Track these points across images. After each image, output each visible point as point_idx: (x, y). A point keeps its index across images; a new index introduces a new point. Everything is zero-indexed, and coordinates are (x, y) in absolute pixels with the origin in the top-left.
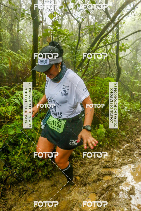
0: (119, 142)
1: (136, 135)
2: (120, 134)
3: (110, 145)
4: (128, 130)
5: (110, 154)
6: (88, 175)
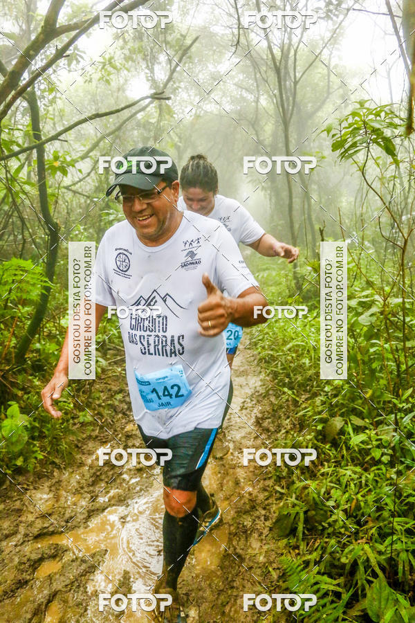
0: (77, 446)
1: (124, 414)
2: (76, 421)
3: (48, 463)
4: (100, 405)
5: (51, 490)
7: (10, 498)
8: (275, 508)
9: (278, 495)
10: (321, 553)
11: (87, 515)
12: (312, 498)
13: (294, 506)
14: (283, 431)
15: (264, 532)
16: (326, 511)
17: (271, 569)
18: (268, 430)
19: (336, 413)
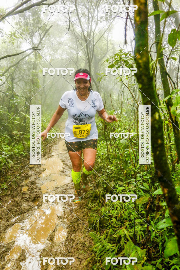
10: (106, 235)
11: (5, 227)
13: (96, 217)
15: (83, 229)
17: (86, 244)
19: (112, 180)
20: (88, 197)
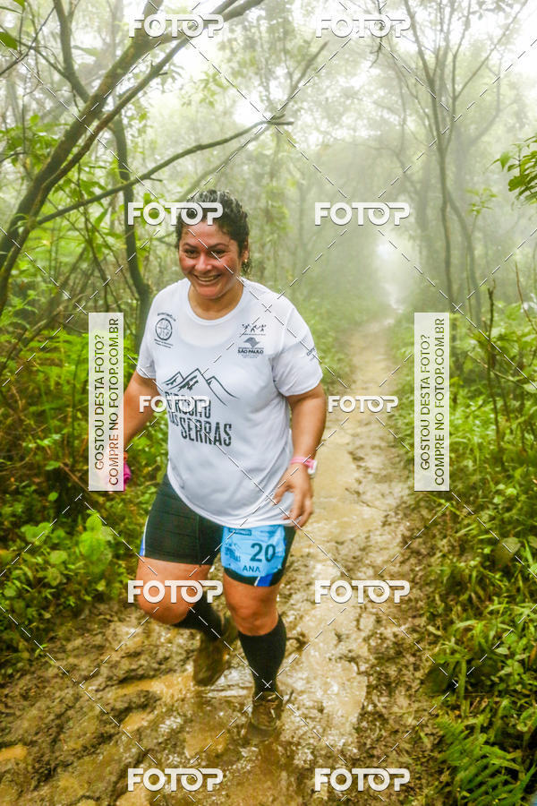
5: (139, 623)
6: (61, 728)
7: (88, 631)
8: (429, 656)
9: (431, 637)
10: (489, 716)
11: (185, 655)
12: (477, 643)
13: (453, 652)
14: (439, 554)
15: (414, 685)
16: (495, 661)
17: (422, 734)
18: (418, 553)
19: (509, 531)
20: (431, 581)
